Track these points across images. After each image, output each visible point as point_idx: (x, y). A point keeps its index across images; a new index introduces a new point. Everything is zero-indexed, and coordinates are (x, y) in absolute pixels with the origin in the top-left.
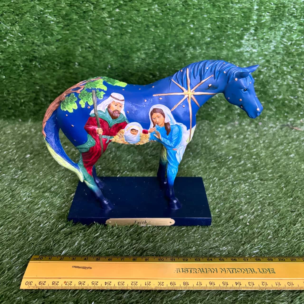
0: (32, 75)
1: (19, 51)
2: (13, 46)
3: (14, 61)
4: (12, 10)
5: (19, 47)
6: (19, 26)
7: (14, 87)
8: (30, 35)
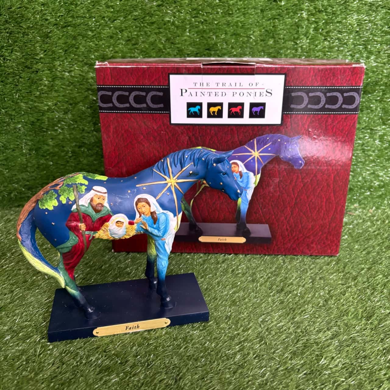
0: (80, 161)
1: (69, 138)
2: (63, 133)
3: (63, 147)
4: (67, 100)
5: (69, 134)
6: (72, 114)
7: (60, 173)
8: (81, 122)
